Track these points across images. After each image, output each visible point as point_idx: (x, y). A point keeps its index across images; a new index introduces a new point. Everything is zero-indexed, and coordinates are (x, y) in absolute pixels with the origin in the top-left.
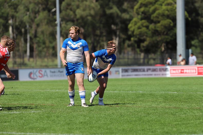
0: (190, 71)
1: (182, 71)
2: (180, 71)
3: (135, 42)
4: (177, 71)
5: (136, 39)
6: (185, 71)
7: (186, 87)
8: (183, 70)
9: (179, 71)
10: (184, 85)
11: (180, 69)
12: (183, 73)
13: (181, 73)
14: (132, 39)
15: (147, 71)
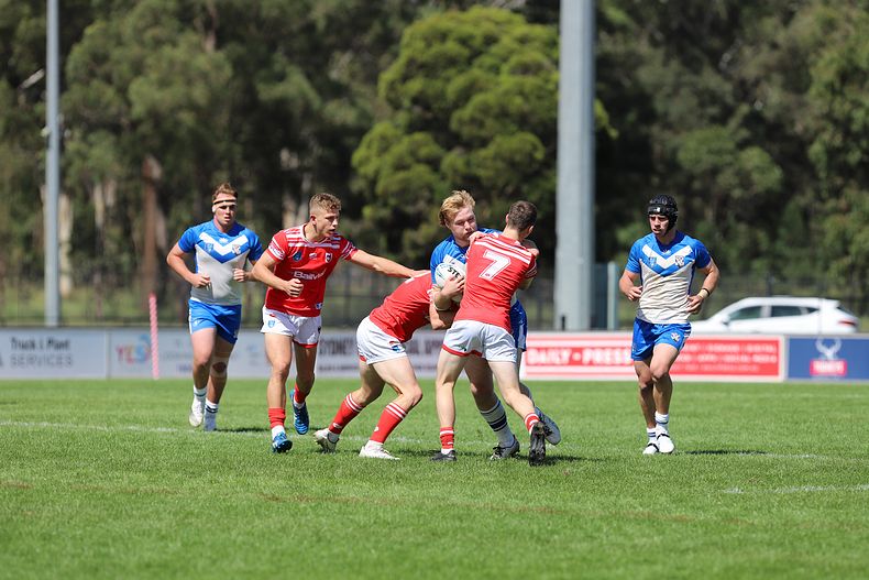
0: (607, 356)
1: (577, 356)
2: (566, 355)
3: (381, 224)
4: (553, 356)
5: (385, 213)
6: (587, 356)
7: (595, 424)
8: (580, 350)
9: (560, 357)
10: (583, 417)
11: (565, 348)
12: (580, 363)
13: (572, 362)
14: (367, 211)
15: (428, 351)
